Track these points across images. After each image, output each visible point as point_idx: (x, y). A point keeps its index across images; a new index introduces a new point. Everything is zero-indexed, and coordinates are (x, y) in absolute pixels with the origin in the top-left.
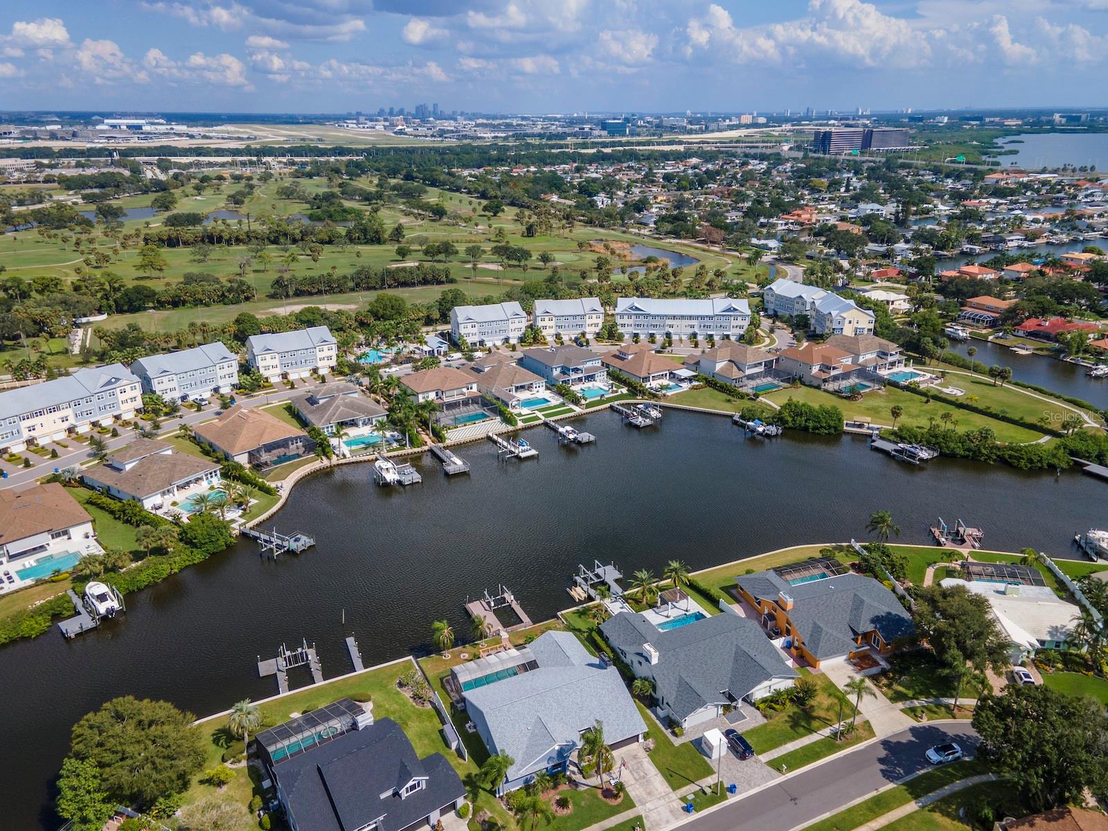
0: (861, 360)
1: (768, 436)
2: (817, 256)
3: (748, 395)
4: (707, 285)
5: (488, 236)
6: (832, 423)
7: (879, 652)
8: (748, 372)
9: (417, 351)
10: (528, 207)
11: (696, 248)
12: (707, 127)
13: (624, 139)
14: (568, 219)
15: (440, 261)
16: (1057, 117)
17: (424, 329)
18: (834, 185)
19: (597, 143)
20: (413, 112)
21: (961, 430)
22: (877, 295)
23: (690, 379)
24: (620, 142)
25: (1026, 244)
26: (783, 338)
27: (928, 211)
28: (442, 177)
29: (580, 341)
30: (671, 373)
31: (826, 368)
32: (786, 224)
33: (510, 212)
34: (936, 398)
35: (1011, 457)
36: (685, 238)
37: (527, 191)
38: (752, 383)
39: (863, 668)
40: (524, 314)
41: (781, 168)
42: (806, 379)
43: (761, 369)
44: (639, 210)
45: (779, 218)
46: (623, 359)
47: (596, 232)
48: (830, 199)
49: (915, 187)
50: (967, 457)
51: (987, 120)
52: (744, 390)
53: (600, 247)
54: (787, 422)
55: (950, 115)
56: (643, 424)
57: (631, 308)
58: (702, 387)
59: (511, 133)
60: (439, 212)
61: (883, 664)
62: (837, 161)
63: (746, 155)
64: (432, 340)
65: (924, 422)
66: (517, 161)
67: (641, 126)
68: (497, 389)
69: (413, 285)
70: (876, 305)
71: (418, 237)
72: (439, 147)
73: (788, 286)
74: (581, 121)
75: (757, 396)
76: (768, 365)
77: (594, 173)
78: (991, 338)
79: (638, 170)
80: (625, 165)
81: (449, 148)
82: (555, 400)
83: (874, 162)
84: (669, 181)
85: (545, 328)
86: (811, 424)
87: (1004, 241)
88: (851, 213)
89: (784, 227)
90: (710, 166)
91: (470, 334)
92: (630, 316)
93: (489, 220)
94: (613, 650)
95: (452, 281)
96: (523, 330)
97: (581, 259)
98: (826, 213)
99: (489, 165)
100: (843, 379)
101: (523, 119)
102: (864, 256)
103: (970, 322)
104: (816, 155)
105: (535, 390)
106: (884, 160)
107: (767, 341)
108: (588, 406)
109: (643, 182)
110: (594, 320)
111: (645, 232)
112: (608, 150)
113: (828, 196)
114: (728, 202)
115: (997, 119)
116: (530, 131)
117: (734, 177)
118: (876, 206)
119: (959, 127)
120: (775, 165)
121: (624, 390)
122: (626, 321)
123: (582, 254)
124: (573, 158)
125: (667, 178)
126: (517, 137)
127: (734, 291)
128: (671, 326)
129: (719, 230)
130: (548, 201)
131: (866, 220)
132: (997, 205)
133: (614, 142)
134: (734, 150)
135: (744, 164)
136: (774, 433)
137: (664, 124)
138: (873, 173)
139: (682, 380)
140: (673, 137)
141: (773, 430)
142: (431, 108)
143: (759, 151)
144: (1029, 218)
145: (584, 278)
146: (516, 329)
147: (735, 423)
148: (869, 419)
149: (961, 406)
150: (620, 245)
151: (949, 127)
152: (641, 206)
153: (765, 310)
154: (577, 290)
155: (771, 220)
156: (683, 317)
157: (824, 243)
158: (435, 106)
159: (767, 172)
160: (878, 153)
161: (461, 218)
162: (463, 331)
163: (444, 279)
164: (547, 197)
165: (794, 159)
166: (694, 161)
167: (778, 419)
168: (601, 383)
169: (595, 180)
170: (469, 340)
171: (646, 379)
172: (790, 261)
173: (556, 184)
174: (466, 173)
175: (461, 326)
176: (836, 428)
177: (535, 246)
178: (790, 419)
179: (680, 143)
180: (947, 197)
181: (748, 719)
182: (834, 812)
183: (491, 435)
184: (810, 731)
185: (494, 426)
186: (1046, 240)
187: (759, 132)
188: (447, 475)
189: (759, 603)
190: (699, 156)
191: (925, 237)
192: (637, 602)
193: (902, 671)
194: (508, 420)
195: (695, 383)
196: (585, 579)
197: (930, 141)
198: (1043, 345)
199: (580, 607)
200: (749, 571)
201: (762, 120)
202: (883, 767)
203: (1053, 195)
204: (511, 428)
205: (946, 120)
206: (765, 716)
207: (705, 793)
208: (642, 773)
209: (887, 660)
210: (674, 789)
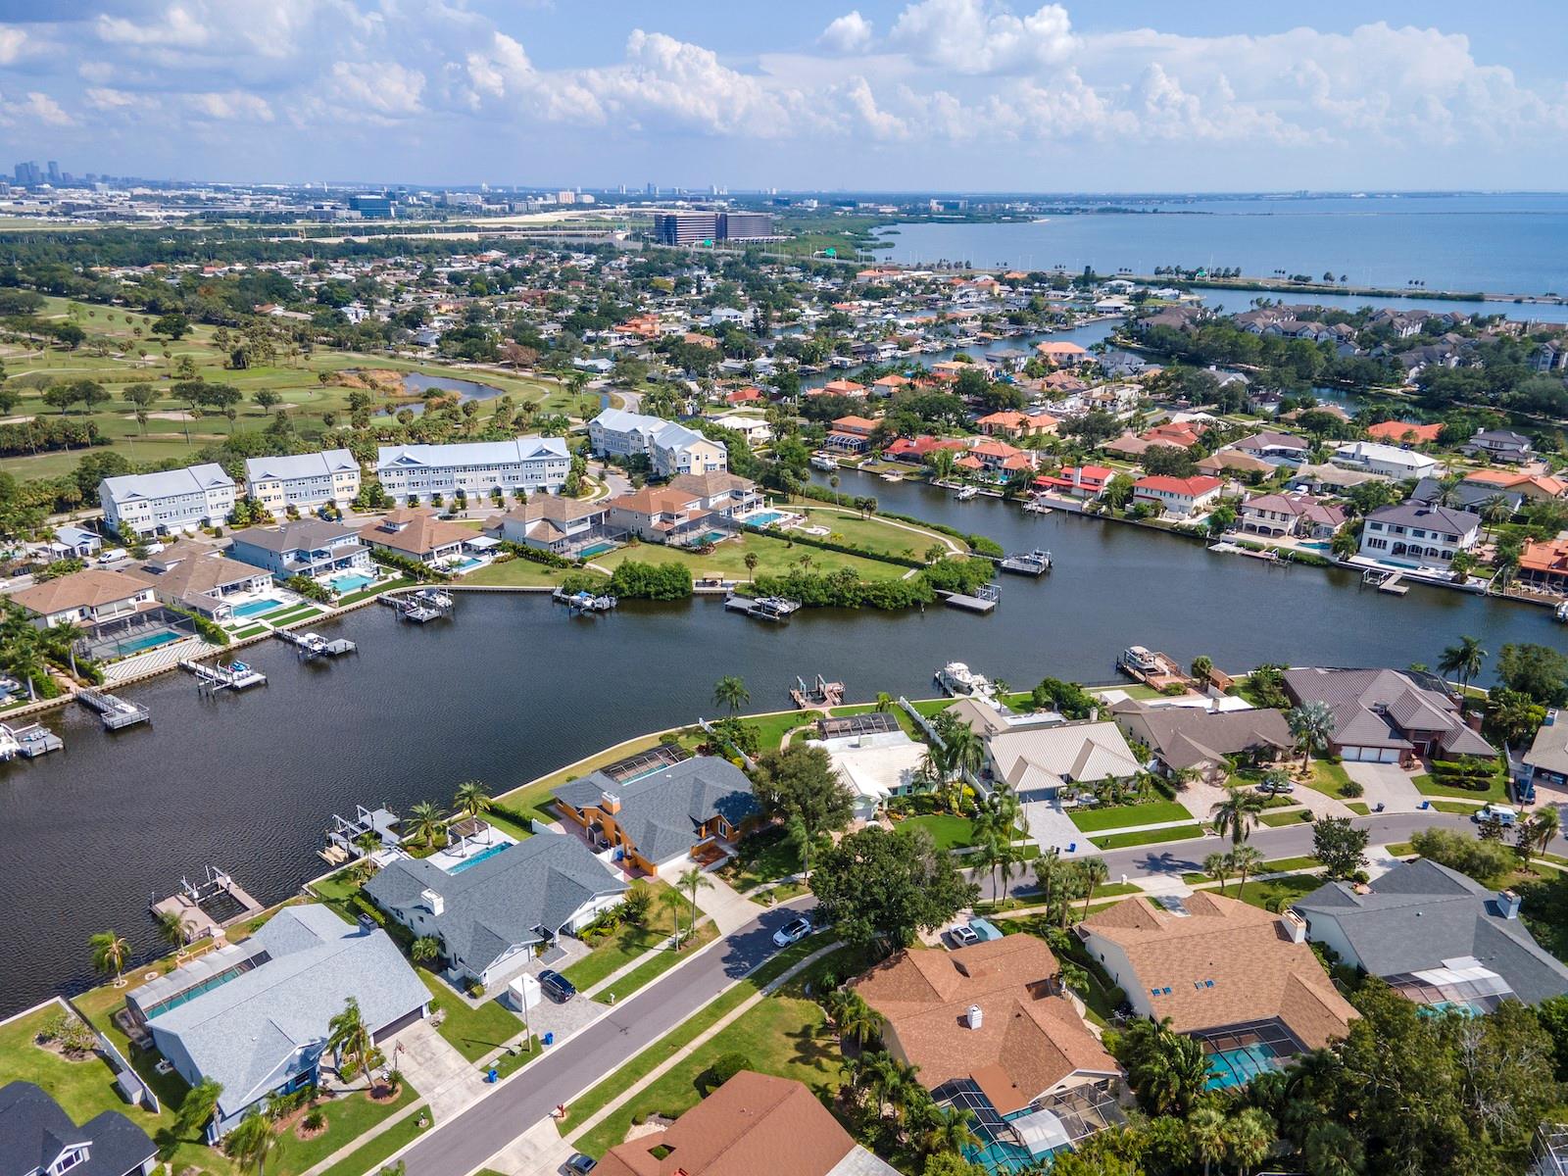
0: (712, 503)
1: (599, 611)
2: (660, 377)
3: (571, 562)
4: (515, 423)
5: (166, 371)
6: (678, 585)
8: (570, 532)
9: (42, 553)
10: (234, 325)
11: (499, 375)
12: (511, 208)
13: (388, 224)
14: (301, 341)
15: (77, 413)
16: (934, 204)
17: (55, 519)
18: (682, 285)
19: (344, 229)
20: (12, 175)
21: (823, 574)
22: (730, 422)
23: (492, 550)
24: (382, 227)
25: (899, 354)
26: (618, 484)
27: (795, 317)
28: (73, 281)
29: (328, 514)
30: (464, 545)
31: (668, 517)
32: (621, 338)
33: (201, 334)
34: (799, 540)
35: (875, 597)
36: (483, 361)
37: (229, 300)
38: (577, 547)
39: (707, 863)
40: (230, 481)
41: (613, 263)
42: (645, 534)
43: (587, 526)
44: (415, 325)
45: (611, 330)
46: (391, 532)
47: (349, 359)
48: (678, 304)
49: (779, 288)
50: (830, 605)
51: (861, 205)
52: (566, 556)
53: (353, 380)
54: (622, 590)
55: (820, 198)
56: (426, 617)
57: (400, 460)
58: (509, 559)
59: (197, 212)
60: (70, 337)
61: (732, 853)
62: (686, 254)
63: (568, 247)
64: (69, 532)
65: (786, 571)
66: (211, 254)
67: (414, 205)
68: (191, 594)
69: (29, 452)
70: (730, 434)
71: (31, 377)
72: (65, 232)
73: (622, 418)
74: (317, 195)
75: (583, 562)
76: (596, 520)
77: (341, 272)
78: (860, 465)
79: (411, 269)
80: (392, 261)
81: (83, 234)
82: (289, 600)
83: (731, 255)
84: (457, 283)
85: (268, 499)
86: (652, 589)
87: (876, 351)
88: (703, 322)
89: (619, 342)
90: (517, 262)
91: (137, 518)
92: (399, 472)
93: (164, 344)
94: (384, 913)
95: (103, 442)
96: (232, 505)
97: (325, 397)
98: (672, 322)
99: (161, 261)
100: (691, 529)
101: (218, 189)
102: (719, 375)
103: (838, 448)
104: (659, 246)
105: (256, 590)
106: (743, 253)
107: (598, 491)
108: (342, 603)
109: (418, 285)
110: (347, 482)
111: (425, 354)
112: (363, 240)
113: (675, 299)
114: (543, 310)
115: (871, 205)
116: (230, 209)
117: (550, 276)
118: (733, 312)
119: (831, 214)
120: (607, 259)
121: (398, 575)
122: (394, 478)
123: (328, 391)
124: (306, 251)
125: (454, 278)
126: (208, 217)
127: (552, 429)
128: (461, 482)
129: (530, 349)
130: (265, 315)
131: (721, 330)
132: (870, 308)
133: (371, 227)
134: (550, 239)
135: (564, 258)
136: (606, 606)
137: (449, 202)
138: (731, 270)
139: (482, 552)
140: (463, 220)
141: (605, 602)
143: (584, 241)
144: (903, 323)
145: (330, 424)
146: (221, 500)
147: (555, 599)
148: (721, 574)
149: (826, 547)
150: (386, 375)
151: (819, 212)
152: (415, 319)
153: (594, 451)
154: (316, 440)
155: (601, 334)
156: (476, 468)
157: (669, 361)
159: (596, 270)
160: (736, 244)
161: (114, 344)
162: (124, 514)
163: (87, 439)
164: (267, 309)
165: (631, 251)
166: (494, 254)
167: (612, 589)
168: (362, 568)
169: (341, 283)
170: (139, 528)
171: (428, 556)
172: (627, 386)
173: (278, 289)
174: (118, 273)
175: (121, 509)
176: (683, 591)
177: (247, 382)
178: (625, 586)
179: (473, 229)
180: (815, 299)
181: (570, 954)
182: (671, 1030)
183: (184, 662)
184: (644, 949)
185: (190, 649)
186: (919, 349)
187: (585, 215)
188: (110, 731)
189: (582, 814)
190: (500, 248)
191: (789, 349)
192: (420, 846)
193: (750, 858)
194: (213, 637)
195: (500, 554)
196: (345, 834)
197: (798, 230)
198: (912, 470)
199: (337, 872)
200: (570, 780)
201: (588, 199)
202: (727, 966)
203: (928, 296)
204: (218, 649)
205: (815, 204)
206: (590, 946)
207: (513, 1053)
208: (428, 1055)
209: (736, 848)
210: (473, 1061)
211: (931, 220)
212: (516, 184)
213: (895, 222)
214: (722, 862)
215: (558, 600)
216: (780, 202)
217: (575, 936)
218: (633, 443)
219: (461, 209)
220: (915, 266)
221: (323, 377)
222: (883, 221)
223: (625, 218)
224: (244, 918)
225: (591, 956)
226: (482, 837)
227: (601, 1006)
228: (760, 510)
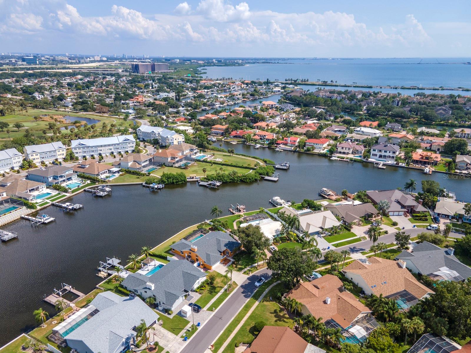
0: (185, 153)
1: (160, 189)
2: (151, 115)
3: (145, 174)
4: (109, 131)
6: (183, 179)
11: (97, 115)
12: (79, 62)
13: (37, 66)
14: (22, 106)
18: (147, 86)
19: (22, 68)
21: (227, 173)
22: (181, 128)
23: (118, 172)
24: (36, 68)
25: (221, 106)
26: (150, 148)
27: (185, 95)
29: (56, 163)
30: (109, 171)
31: (173, 158)
32: (133, 103)
34: (215, 163)
35: (244, 179)
36: (90, 111)
38: (146, 169)
39: (226, 264)
41: (121, 79)
42: (167, 164)
43: (148, 163)
44: (61, 100)
45: (129, 101)
46: (84, 168)
47: (41, 111)
48: (147, 92)
49: (177, 86)
50: (231, 182)
51: (192, 61)
52: (143, 172)
53: (47, 118)
56: (104, 195)
57: (79, 145)
58: (124, 174)
62: (144, 76)
63: (104, 74)
65: (214, 173)
73: (145, 127)
74: (8, 57)
75: (149, 174)
76: (150, 160)
77: (27, 83)
78: (223, 140)
79: (52, 81)
80: (44, 79)
82: (54, 193)
83: (159, 77)
84: (70, 86)
85: (33, 159)
86: (175, 181)
87: (214, 105)
88: (158, 97)
90: (88, 79)
94: (130, 292)
96: (21, 162)
97: (38, 125)
98: (148, 98)
100: (180, 161)
102: (169, 113)
103: (215, 135)
104: (134, 74)
105: (41, 190)
106: (162, 76)
107: (145, 151)
108: (73, 192)
109: (57, 87)
110: (61, 152)
111: (69, 110)
112: (31, 72)
113: (146, 90)
114: (104, 94)
117: (102, 83)
118: (167, 94)
120: (118, 78)
121: (89, 182)
122: (78, 150)
123: (38, 123)
124: (12, 76)
125: (69, 84)
127: (124, 132)
128: (100, 150)
129: (105, 107)
130: (6, 97)
131: (165, 99)
133: (32, 68)
134: (97, 72)
135: (104, 78)
136: (162, 187)
137: (56, 59)
138: (161, 81)
139: (115, 173)
140: (64, 65)
143: (109, 72)
144: (219, 96)
145: (45, 133)
146: (18, 160)
147: (144, 186)
148: (195, 175)
149: (223, 165)
150: (58, 117)
152: (61, 98)
153: (139, 139)
155: (126, 102)
156: (104, 146)
157: (152, 110)
159: (116, 81)
160: (159, 73)
165: (126, 76)
166: (79, 77)
167: (162, 182)
168: (75, 181)
169: (30, 86)
171: (98, 175)
172: (141, 118)
173: (7, 89)
176: (184, 181)
177: (9, 120)
178: (166, 181)
179: (69, 68)
180: (190, 89)
181: (195, 297)
182: (235, 316)
183: (23, 216)
184: (217, 293)
185: (23, 212)
186: (226, 104)
187: (105, 64)
189: (183, 253)
190: (81, 75)
191: (188, 105)
193: (239, 260)
194: (30, 206)
195: (121, 173)
196: (104, 268)
197: (176, 68)
198: (239, 140)
199: (106, 280)
200: (173, 243)
201: (105, 59)
202: (244, 295)
203: (223, 88)
204: (34, 210)
205: (178, 60)
206: (200, 294)
207: (189, 331)
208: (162, 335)
209: (233, 258)
210: (177, 335)
211: (214, 65)
213: (204, 66)
214: (230, 263)
216: (167, 60)
217: (195, 291)
218: (152, 136)
220: (216, 79)
221: (36, 118)
222: (201, 66)
223: (119, 65)
225: (201, 297)
227: (211, 312)
228: (198, 154)
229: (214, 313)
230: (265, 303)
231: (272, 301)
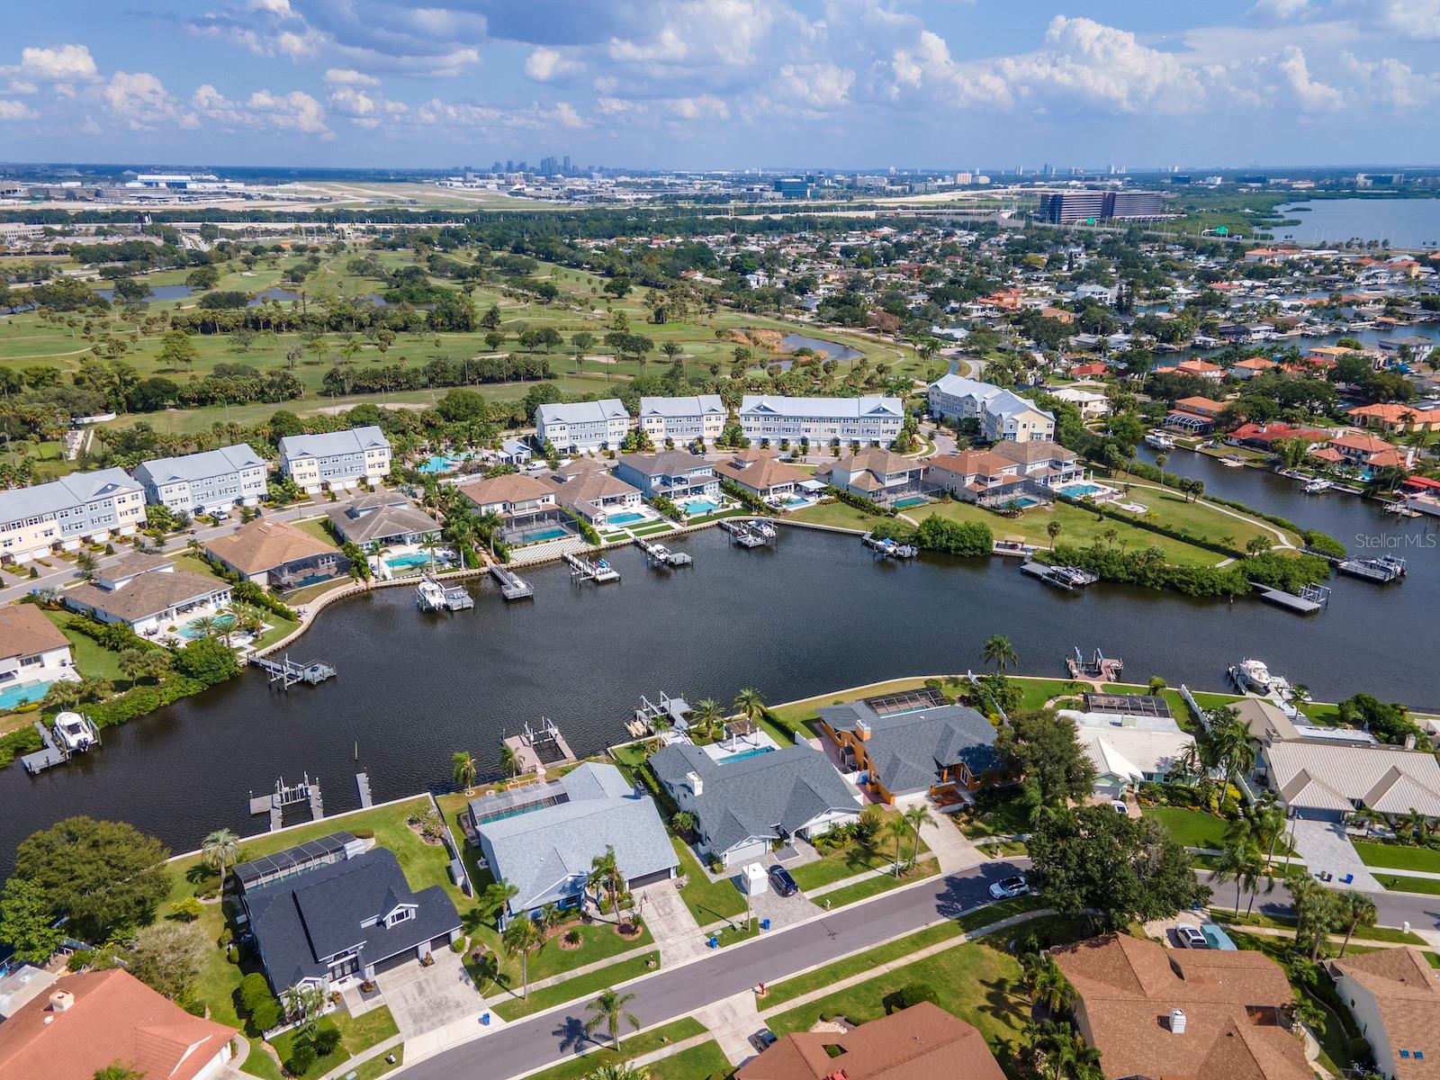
0: (1029, 470)
1: (900, 558)
2: (1010, 347)
3: (885, 511)
4: (866, 383)
5: (606, 323)
6: (978, 543)
7: (966, 788)
8: (888, 484)
9: (492, 458)
10: (664, 287)
11: (864, 339)
13: (802, 203)
14: (710, 302)
15: (537, 353)
16: (1361, 178)
17: (505, 433)
18: (1055, 262)
19: (765, 208)
20: (538, 167)
21: (1128, 551)
22: (1068, 394)
23: (820, 493)
24: (796, 206)
25: (1274, 336)
26: (946, 444)
27: (1164, 296)
28: (559, 250)
29: (696, 448)
30: (796, 486)
31: (983, 479)
32: (983, 310)
33: (638, 293)
34: (1111, 515)
35: (1181, 581)
36: (853, 326)
37: (663, 267)
38: (892, 498)
39: (944, 805)
40: (626, 414)
41: (993, 240)
42: (959, 493)
43: (905, 480)
44: (802, 292)
45: (975, 302)
46: (739, 468)
47: (743, 319)
48: (1047, 279)
49: (1157, 265)
50: (1131, 582)
51: (1272, 181)
52: (882, 505)
53: (742, 338)
54: (925, 542)
55: (1225, 175)
56: (752, 543)
57: (759, 408)
58: (832, 502)
59: (658, 195)
60: (548, 293)
61: (968, 800)
62: (1066, 232)
63: (954, 224)
64: (511, 444)
65: (1090, 543)
66: (661, 229)
67: (828, 187)
68: (579, 502)
69: (501, 380)
70: (1063, 406)
71: (515, 323)
72: (563, 212)
73: (961, 384)
74: (753, 179)
75: (895, 511)
76: (914, 475)
77: (754, 245)
78: (1198, 447)
79: (812, 243)
80: (797, 235)
81: (574, 213)
82: (650, 515)
83: (1112, 234)
84: (848, 256)
85: (653, 431)
86: (953, 544)
87: (1248, 332)
88: (1067, 297)
89: (980, 314)
90: (904, 238)
91: (558, 438)
92: (757, 418)
93: (609, 301)
94: (660, 784)
95: (551, 377)
96: (625, 433)
97: (718, 350)
98: (1037, 297)
99: (624, 235)
100: (1004, 493)
101: (679, 176)
102: (1069, 348)
103: (1177, 428)
104: (1041, 224)
105: (628, 504)
106: (1125, 231)
107: (925, 449)
108: (690, 523)
109: (814, 257)
110: (714, 422)
111: (806, 318)
112: (778, 217)
113: (1044, 275)
114: (916, 282)
115: (1284, 181)
116: (682, 192)
117: (930, 251)
118: (1099, 288)
119: (1234, 190)
120: (987, 236)
121: (738, 505)
122: (752, 423)
123: (721, 346)
124: (731, 226)
125: (846, 252)
126: (665, 199)
127: (895, 389)
128: (808, 430)
129: (893, 317)
130: (688, 280)
131: (1080, 306)
132: (1253, 288)
133: (787, 207)
134: (939, 217)
135: (948, 235)
136: (907, 555)
137: (859, 183)
138: (1110, 248)
139: (809, 493)
140: (866, 200)
141: (907, 551)
142: (561, 162)
143: (969, 219)
144: (1286, 304)
145: (714, 373)
146: (617, 431)
148: (1023, 539)
150: (770, 334)
151: (1220, 190)
152: (803, 287)
153: (930, 412)
154: (699, 386)
155: (964, 305)
156: (822, 419)
157: (1022, 333)
158: (566, 159)
159: (975, 246)
160: (1121, 223)
161: (575, 300)
162: (549, 434)
163: (541, 373)
164: (690, 275)
165: (1013, 229)
166: (886, 230)
167: (916, 539)
168: (712, 496)
169: (751, 254)
170: (558, 445)
171: (765, 492)
172: (977, 355)
173: (702, 259)
174: (592, 244)
175: (548, 429)
176: (982, 549)
177: (659, 335)
178: (928, 538)
179: (872, 208)
180: (1192, 278)
181: (801, 856)
183: (566, 554)
185: (572, 545)
186: (1299, 332)
187: (978, 195)
188: (506, 599)
189: (839, 736)
190: (892, 225)
191: (1149, 326)
192: (701, 735)
193: (986, 810)
194: (590, 538)
195: (824, 497)
196: (647, 713)
199: (634, 743)
200: (836, 703)
201: (984, 180)
202: (940, 902)
203: (1326, 276)
204: (592, 547)
205: (1219, 181)
206: (820, 853)
207: (734, 929)
208: (668, 910)
209: (973, 796)
210: (701, 925)
212: (919, 167)
214: (957, 807)
215: (866, 543)
216: (1181, 180)
217: (809, 841)
218: (966, 408)
219: (868, 190)
220: (1318, 245)
221: (719, 334)
223: (1015, 197)
224: (562, 764)
225: (819, 862)
226: (752, 738)
227: (818, 908)
228: (1079, 481)
229: (824, 915)
230: (986, 949)
231: (1009, 951)
